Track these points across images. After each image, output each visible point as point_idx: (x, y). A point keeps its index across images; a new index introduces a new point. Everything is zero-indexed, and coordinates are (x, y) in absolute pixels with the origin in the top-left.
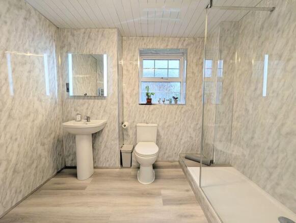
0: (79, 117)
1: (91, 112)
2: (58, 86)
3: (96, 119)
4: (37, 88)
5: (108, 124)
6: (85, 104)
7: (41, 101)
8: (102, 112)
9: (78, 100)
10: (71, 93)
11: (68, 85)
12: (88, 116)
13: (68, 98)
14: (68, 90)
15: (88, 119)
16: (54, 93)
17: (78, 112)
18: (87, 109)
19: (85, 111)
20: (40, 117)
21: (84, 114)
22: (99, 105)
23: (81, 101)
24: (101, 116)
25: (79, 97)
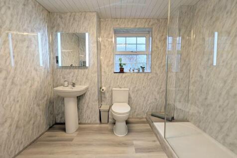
0: (66, 84)
1: (76, 79)
2: (50, 59)
3: (80, 85)
4: (33, 60)
5: (90, 89)
6: (71, 72)
7: (36, 71)
8: (85, 79)
9: (65, 70)
10: (60, 64)
11: (57, 57)
12: (73, 82)
13: (57, 68)
14: (57, 61)
15: (74, 85)
16: (46, 65)
17: (66, 80)
18: (73, 76)
19: (71, 78)
20: (36, 83)
21: (70, 81)
22: (82, 74)
23: (68, 70)
24: (84, 82)
25: (66, 67)
